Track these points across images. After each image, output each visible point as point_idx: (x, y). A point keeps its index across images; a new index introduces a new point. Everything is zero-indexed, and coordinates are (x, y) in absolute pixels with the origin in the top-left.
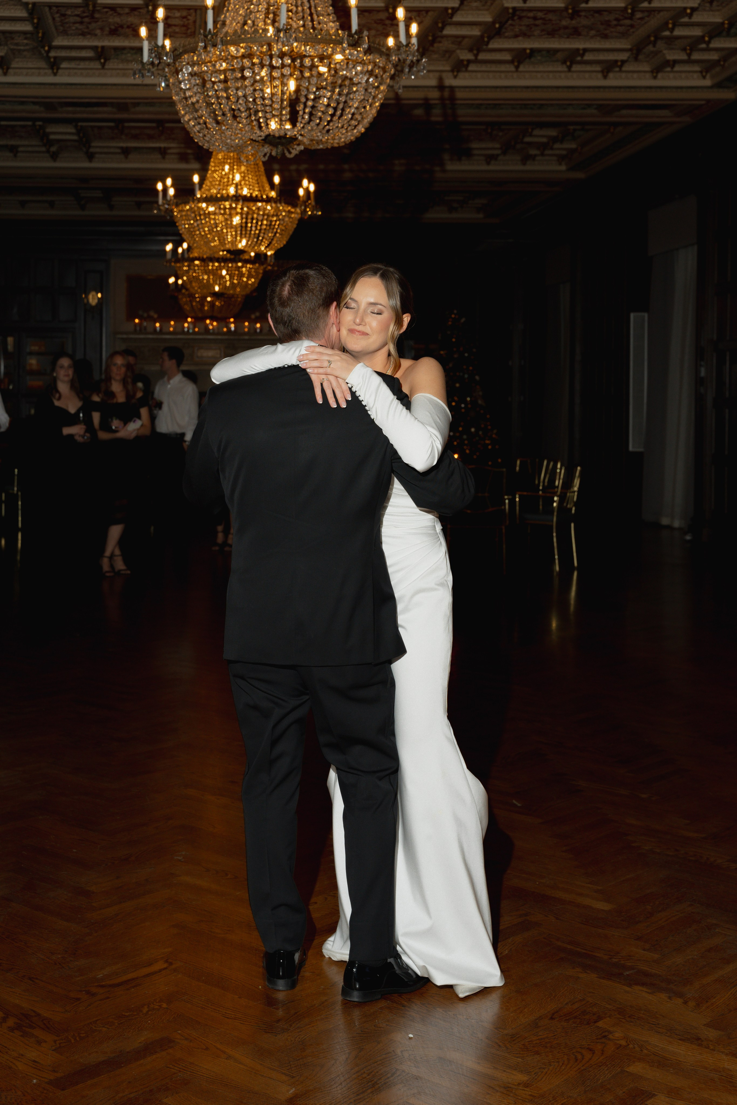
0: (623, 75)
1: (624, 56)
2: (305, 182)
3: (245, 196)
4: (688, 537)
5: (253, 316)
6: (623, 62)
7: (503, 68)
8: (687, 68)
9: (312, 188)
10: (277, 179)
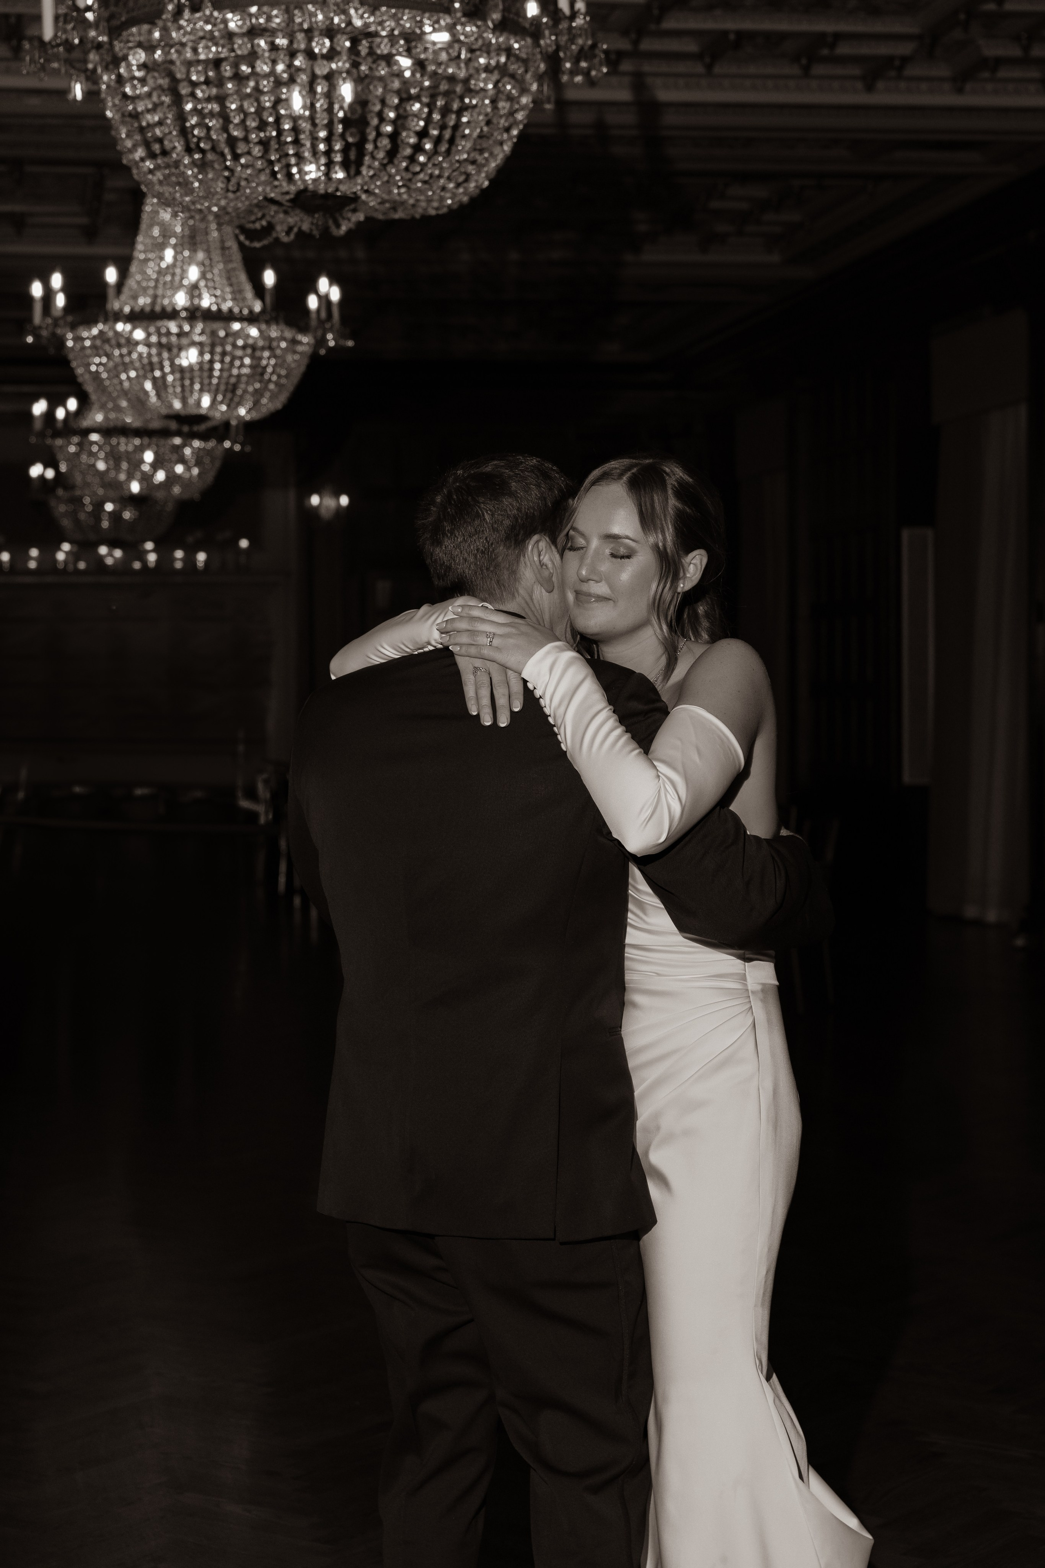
0: (903, 85)
1: (905, 49)
2: (323, 284)
3: (209, 310)
4: (1020, 942)
5: (190, 539)
6: (905, 60)
7: (681, 67)
8: (1017, 73)
9: (335, 294)
10: (269, 278)
